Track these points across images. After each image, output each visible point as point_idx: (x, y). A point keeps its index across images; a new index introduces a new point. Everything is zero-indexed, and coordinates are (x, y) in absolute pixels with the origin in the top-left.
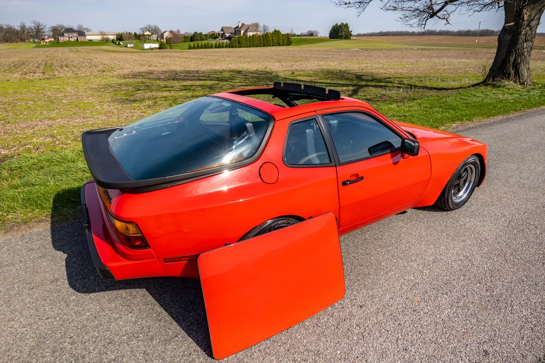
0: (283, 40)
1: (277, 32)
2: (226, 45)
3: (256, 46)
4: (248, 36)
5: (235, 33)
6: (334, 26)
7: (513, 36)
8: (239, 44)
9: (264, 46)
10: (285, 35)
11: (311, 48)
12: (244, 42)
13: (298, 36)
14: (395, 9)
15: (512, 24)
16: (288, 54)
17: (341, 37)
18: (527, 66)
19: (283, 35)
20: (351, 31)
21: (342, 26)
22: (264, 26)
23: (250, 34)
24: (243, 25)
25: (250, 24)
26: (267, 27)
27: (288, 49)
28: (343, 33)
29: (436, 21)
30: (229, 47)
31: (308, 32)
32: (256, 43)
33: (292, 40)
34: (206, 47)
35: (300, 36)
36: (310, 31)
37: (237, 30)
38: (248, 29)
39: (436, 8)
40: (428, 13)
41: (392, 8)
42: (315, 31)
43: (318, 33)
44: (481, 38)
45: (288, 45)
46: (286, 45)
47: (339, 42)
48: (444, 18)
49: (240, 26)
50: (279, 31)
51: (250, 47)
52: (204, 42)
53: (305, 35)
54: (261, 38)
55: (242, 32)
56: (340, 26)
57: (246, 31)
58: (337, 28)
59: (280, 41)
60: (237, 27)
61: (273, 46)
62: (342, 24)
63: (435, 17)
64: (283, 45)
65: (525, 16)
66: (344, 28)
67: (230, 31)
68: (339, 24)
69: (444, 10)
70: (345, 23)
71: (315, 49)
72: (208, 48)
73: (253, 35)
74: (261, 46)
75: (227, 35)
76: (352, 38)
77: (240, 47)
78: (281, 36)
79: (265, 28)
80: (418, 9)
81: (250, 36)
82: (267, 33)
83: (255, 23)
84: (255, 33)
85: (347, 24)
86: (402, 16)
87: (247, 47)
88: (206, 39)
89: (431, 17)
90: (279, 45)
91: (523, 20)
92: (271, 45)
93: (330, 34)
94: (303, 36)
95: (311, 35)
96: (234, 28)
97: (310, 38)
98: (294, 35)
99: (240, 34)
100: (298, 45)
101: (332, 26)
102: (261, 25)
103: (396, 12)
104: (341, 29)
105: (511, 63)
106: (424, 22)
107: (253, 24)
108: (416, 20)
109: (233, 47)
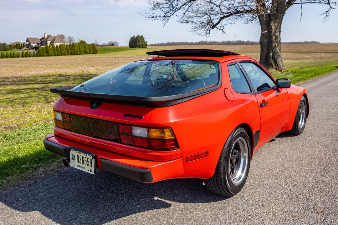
0: (89, 49)
1: (82, 43)
2: (33, 54)
3: (64, 55)
4: (55, 46)
5: (42, 44)
6: (132, 37)
7: (268, 39)
8: (47, 53)
9: (72, 54)
10: (91, 44)
11: (116, 56)
12: (51, 52)
13: (101, 46)
14: (187, 22)
15: (266, 32)
16: (96, 60)
17: (139, 47)
18: (281, 59)
19: (88, 45)
20: (146, 42)
21: (139, 37)
22: (69, 37)
23: (57, 44)
24: (49, 36)
25: (56, 35)
26: (72, 38)
27: (95, 57)
28: (140, 43)
29: (216, 31)
30: (37, 56)
31: (109, 43)
32: (63, 52)
33: (97, 49)
34: (12, 56)
35: (103, 46)
36: (111, 42)
37: (43, 41)
38: (54, 40)
39: (215, 22)
40: (210, 25)
41: (184, 21)
42: (115, 42)
43: (118, 44)
44: (239, 46)
45: (94, 53)
46: (93, 53)
47: (138, 50)
48: (221, 29)
49: (46, 37)
50: (84, 42)
51: (58, 55)
52: (9, 52)
53: (107, 46)
54: (69, 47)
55: (49, 42)
56: (137, 38)
57: (52, 42)
58: (134, 39)
59: (86, 50)
60: (44, 38)
61: (80, 54)
62: (138, 36)
63: (215, 28)
64: (89, 54)
65: (273, 27)
66: (140, 39)
67: (36, 42)
68: (136, 36)
69: (220, 23)
70: (140, 35)
71: (120, 56)
72: (14, 57)
73: (60, 45)
74: (69, 55)
75: (33, 45)
76: (148, 47)
77: (48, 56)
78: (87, 46)
79: (70, 39)
80: (203, 23)
81: (57, 46)
82: (73, 43)
83: (60, 34)
84: (62, 43)
85: (142, 36)
86: (193, 27)
87: (55, 56)
88: (11, 49)
89: (213, 28)
90: (86, 54)
91: (272, 30)
92: (79, 53)
93: (129, 44)
94: (106, 46)
95: (113, 45)
96: (40, 39)
97: (112, 47)
98: (98, 45)
99: (47, 44)
100: (103, 53)
101: (131, 37)
102: (67, 36)
103: (188, 24)
104: (138, 40)
105: (271, 57)
106: (208, 31)
107: (59, 35)
108: (202, 30)
109: (40, 56)
